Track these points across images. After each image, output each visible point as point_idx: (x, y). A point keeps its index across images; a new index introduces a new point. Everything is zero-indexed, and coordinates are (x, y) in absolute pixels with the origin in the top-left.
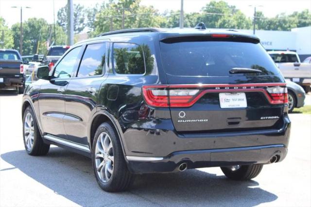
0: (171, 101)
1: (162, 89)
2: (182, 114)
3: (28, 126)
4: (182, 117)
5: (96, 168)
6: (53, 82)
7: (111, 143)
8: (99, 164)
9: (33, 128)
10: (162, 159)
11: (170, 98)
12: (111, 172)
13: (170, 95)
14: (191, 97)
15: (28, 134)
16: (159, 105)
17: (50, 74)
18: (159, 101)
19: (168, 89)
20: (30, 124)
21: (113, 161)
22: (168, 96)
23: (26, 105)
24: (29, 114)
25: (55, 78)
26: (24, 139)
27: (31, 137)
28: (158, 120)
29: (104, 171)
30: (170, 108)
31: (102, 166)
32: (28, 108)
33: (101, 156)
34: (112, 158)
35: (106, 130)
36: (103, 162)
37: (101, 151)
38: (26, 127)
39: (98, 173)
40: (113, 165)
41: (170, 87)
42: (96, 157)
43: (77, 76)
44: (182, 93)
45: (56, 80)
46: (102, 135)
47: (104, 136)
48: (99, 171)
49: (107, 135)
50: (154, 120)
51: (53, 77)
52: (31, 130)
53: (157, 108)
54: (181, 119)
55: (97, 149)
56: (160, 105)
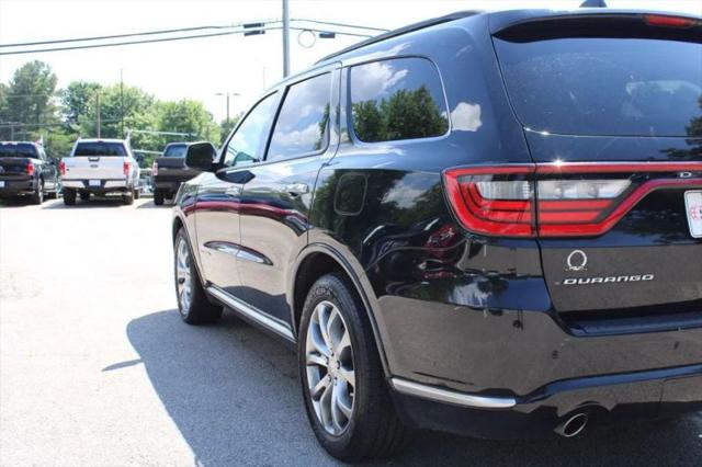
0: (543, 218)
1: (512, 177)
2: (577, 260)
3: (182, 266)
4: (575, 269)
5: (309, 391)
6: (222, 176)
7: (347, 333)
8: (316, 383)
9: (188, 270)
10: (510, 403)
11: (541, 206)
12: (349, 411)
13: (540, 197)
14: (606, 203)
15: (182, 281)
16: (496, 229)
17: (216, 160)
18: (500, 216)
19: (534, 178)
20: (184, 262)
21: (353, 384)
22: (535, 200)
23: (178, 225)
24: (182, 242)
25: (226, 166)
26: (177, 290)
27: (186, 288)
28: (494, 280)
29: (328, 403)
30: (538, 241)
31: (324, 389)
32: (181, 231)
33: (321, 361)
34: (350, 376)
35: (333, 297)
36: (327, 377)
37: (321, 349)
38: (179, 269)
39: (315, 404)
40: (353, 395)
41: (539, 171)
42: (308, 362)
43: (265, 159)
44: (577, 190)
45: (229, 171)
46: (321, 308)
47: (328, 311)
48: (318, 399)
49: (336, 311)
50: (484, 280)
51: (222, 164)
52: (185, 273)
53: (493, 241)
54: (572, 275)
55: (311, 342)
56: (502, 232)
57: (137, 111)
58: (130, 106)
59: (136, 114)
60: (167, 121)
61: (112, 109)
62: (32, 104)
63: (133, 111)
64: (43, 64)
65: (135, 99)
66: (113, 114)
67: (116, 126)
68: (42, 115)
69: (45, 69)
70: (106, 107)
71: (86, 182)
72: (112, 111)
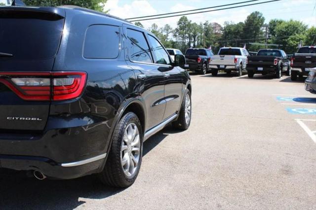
57: (297, 33)
58: (294, 31)
59: (297, 34)
60: (309, 38)
61: (285, 32)
62: (253, 30)
63: (295, 33)
64: (259, 13)
65: (297, 28)
66: (285, 34)
67: (286, 40)
68: (257, 36)
69: (259, 15)
70: (283, 31)
71: (218, 66)
72: (285, 33)
